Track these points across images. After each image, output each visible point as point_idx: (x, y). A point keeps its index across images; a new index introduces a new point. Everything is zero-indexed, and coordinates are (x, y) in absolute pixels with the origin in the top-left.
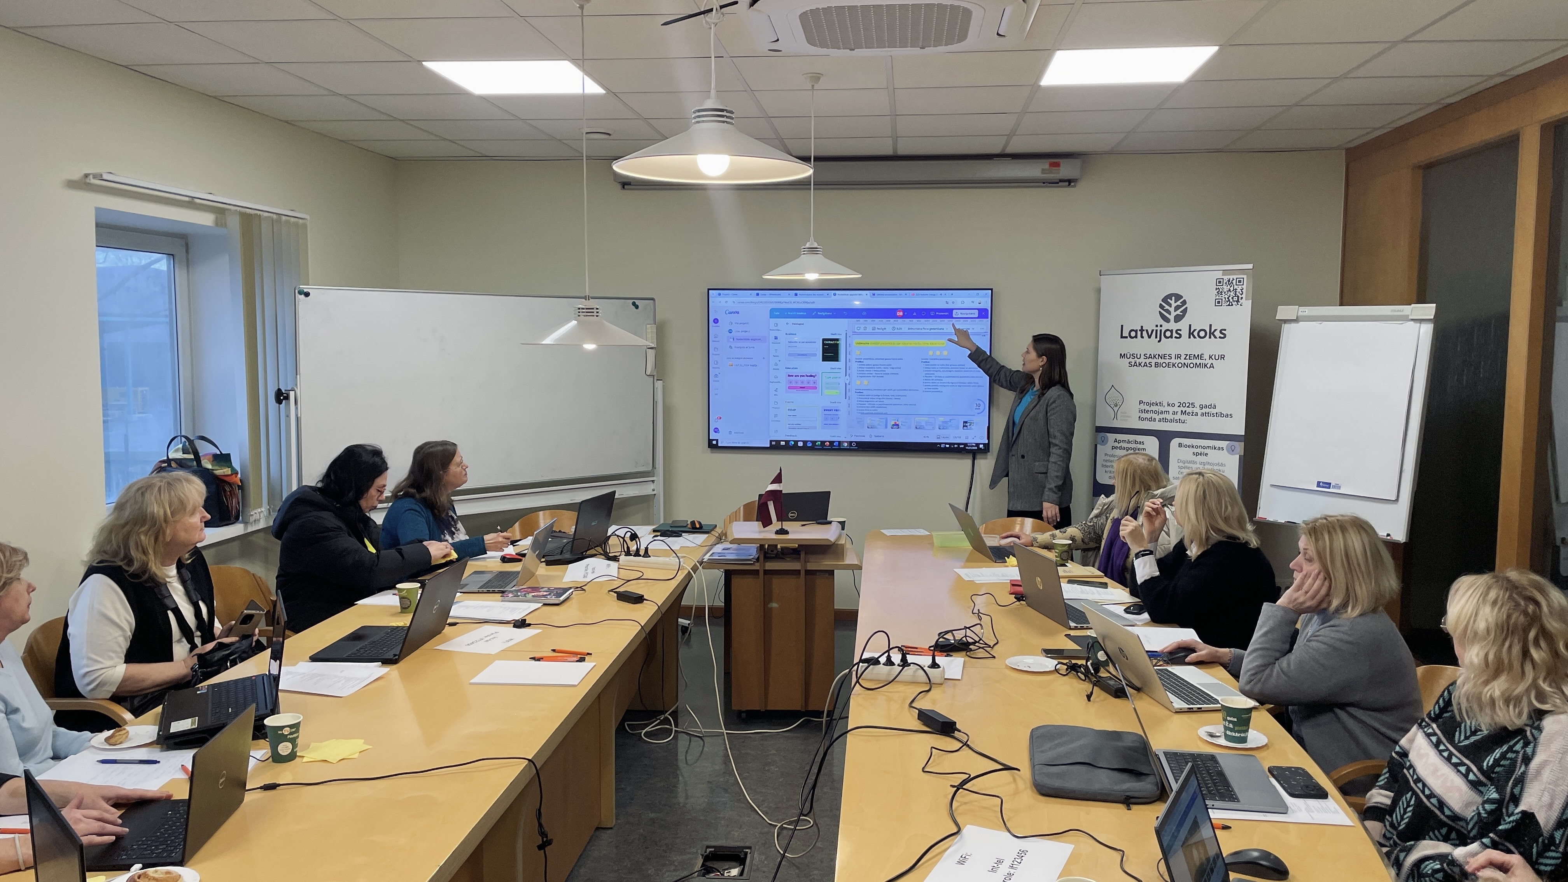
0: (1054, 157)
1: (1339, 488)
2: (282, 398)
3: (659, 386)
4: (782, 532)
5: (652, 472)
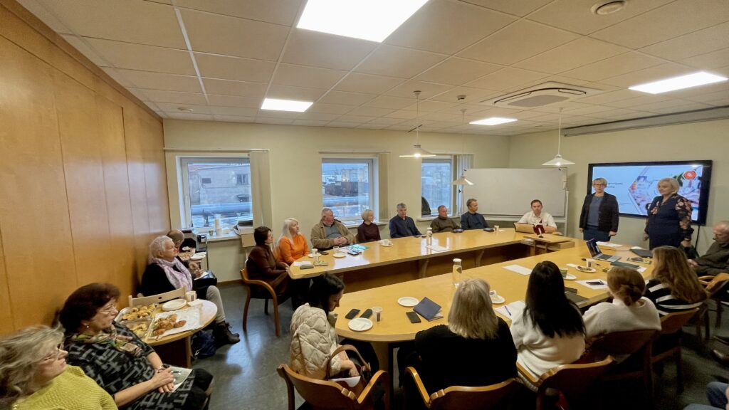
2: (460, 191)
3: (567, 192)
4: (541, 237)
5: (564, 217)
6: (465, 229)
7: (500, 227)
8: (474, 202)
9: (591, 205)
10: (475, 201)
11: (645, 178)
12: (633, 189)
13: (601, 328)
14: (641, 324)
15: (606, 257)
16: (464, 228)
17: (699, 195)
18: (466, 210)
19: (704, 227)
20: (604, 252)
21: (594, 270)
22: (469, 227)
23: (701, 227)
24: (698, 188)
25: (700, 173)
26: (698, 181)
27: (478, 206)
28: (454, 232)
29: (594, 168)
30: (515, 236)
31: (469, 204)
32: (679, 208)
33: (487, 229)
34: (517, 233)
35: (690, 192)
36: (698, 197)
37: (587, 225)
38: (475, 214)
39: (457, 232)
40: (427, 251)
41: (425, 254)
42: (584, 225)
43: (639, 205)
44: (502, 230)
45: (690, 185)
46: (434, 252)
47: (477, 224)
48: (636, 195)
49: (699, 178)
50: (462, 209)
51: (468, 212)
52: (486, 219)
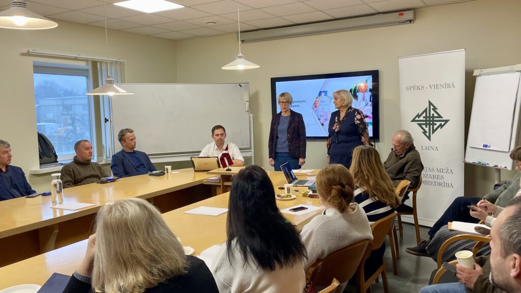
0: (401, 11)
1: (490, 147)
2: (106, 120)
3: (251, 115)
4: (229, 170)
5: (250, 148)
6: (121, 177)
7: (172, 169)
8: (129, 134)
9: (279, 128)
10: (131, 131)
11: (326, 92)
12: (316, 107)
13: (319, 251)
14: (357, 234)
15: (302, 182)
16: (118, 175)
17: (371, 108)
18: (119, 148)
19: (379, 143)
20: (299, 178)
21: (294, 196)
22: (127, 173)
23: (376, 143)
24: (370, 101)
25: (370, 85)
26: (370, 93)
27: (137, 140)
28: (103, 182)
29: (277, 83)
30: (195, 177)
31: (122, 137)
32: (358, 122)
33: (154, 172)
34: (197, 174)
35: (364, 106)
36: (371, 111)
37: (276, 153)
38: (135, 152)
39: (106, 182)
40: (55, 213)
41: (51, 217)
42: (273, 155)
43: (322, 125)
44: (176, 172)
45: (364, 99)
46: (66, 213)
47: (138, 167)
48: (320, 114)
49: (371, 90)
50: (112, 147)
51: (123, 151)
52: (153, 161)
